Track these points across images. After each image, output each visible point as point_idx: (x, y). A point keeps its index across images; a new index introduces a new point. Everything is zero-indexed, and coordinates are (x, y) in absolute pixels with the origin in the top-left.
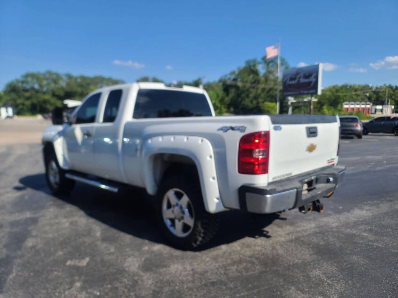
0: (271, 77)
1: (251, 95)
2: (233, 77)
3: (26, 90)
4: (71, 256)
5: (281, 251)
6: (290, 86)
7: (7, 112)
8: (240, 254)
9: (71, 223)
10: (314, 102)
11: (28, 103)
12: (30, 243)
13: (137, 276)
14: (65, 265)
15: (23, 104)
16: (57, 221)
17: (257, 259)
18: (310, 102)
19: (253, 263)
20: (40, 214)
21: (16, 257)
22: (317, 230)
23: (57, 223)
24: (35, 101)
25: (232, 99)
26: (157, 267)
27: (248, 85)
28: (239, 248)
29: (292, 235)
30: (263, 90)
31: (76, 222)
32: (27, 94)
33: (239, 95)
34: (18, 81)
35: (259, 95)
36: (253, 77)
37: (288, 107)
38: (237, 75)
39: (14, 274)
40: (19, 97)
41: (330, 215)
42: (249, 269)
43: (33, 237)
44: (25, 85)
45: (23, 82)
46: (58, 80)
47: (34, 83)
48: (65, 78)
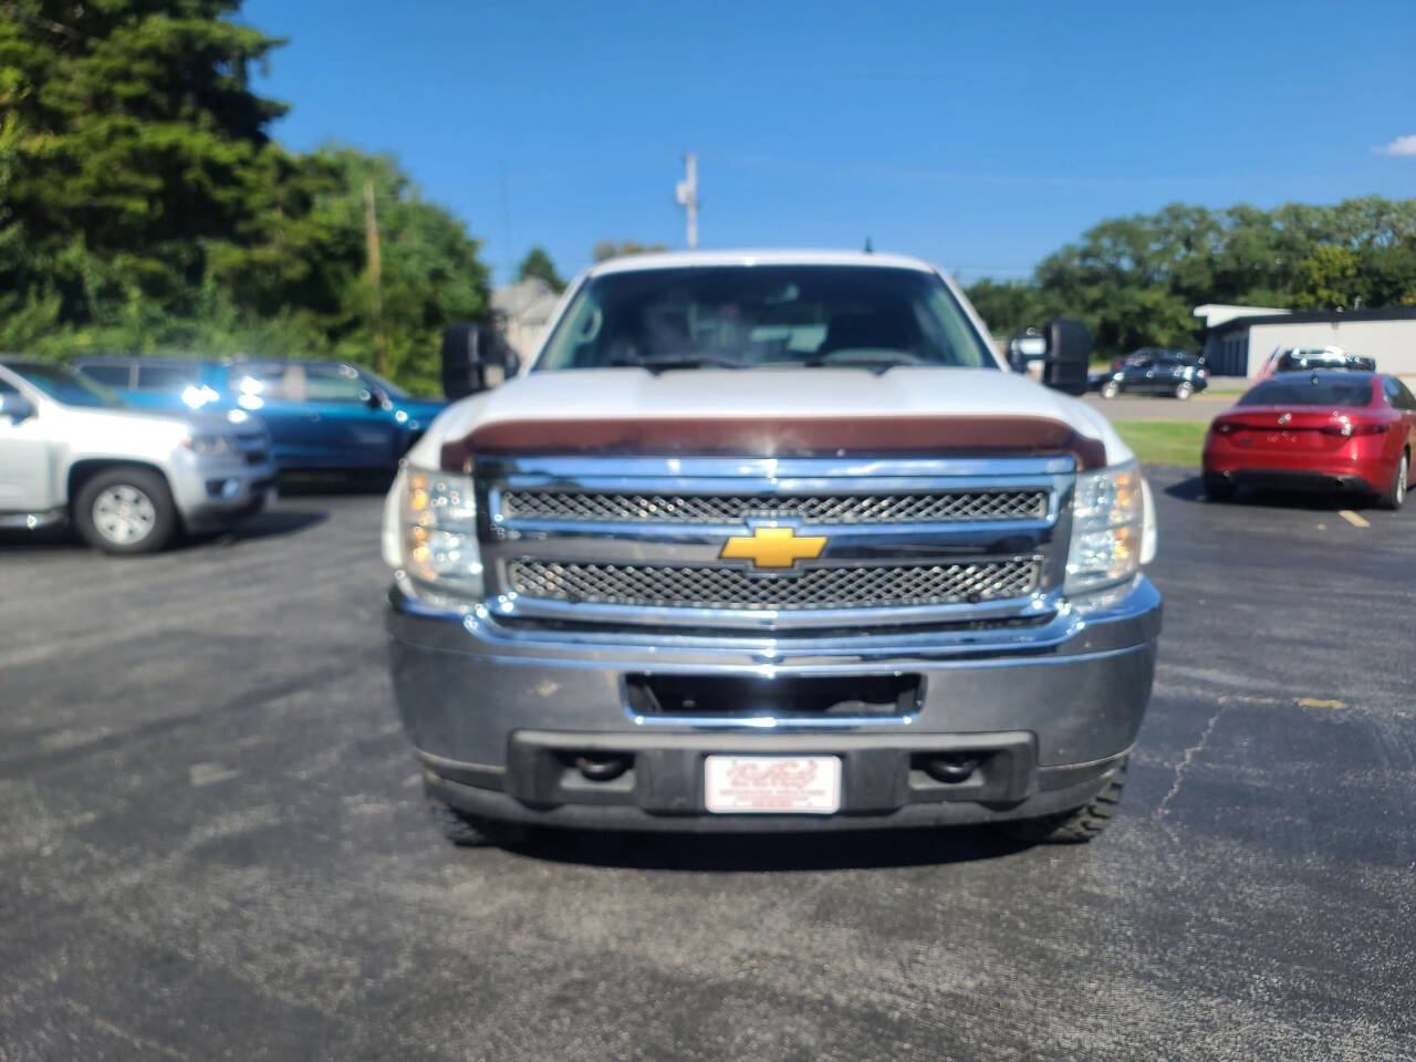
3: (1092, 279)
11: (1094, 320)
24: (1113, 314)
32: (1094, 293)
34: (1070, 251)
40: (1070, 303)
44: (1090, 262)
45: (1085, 255)
46: (1200, 234)
47: (1119, 255)
48: (1227, 224)
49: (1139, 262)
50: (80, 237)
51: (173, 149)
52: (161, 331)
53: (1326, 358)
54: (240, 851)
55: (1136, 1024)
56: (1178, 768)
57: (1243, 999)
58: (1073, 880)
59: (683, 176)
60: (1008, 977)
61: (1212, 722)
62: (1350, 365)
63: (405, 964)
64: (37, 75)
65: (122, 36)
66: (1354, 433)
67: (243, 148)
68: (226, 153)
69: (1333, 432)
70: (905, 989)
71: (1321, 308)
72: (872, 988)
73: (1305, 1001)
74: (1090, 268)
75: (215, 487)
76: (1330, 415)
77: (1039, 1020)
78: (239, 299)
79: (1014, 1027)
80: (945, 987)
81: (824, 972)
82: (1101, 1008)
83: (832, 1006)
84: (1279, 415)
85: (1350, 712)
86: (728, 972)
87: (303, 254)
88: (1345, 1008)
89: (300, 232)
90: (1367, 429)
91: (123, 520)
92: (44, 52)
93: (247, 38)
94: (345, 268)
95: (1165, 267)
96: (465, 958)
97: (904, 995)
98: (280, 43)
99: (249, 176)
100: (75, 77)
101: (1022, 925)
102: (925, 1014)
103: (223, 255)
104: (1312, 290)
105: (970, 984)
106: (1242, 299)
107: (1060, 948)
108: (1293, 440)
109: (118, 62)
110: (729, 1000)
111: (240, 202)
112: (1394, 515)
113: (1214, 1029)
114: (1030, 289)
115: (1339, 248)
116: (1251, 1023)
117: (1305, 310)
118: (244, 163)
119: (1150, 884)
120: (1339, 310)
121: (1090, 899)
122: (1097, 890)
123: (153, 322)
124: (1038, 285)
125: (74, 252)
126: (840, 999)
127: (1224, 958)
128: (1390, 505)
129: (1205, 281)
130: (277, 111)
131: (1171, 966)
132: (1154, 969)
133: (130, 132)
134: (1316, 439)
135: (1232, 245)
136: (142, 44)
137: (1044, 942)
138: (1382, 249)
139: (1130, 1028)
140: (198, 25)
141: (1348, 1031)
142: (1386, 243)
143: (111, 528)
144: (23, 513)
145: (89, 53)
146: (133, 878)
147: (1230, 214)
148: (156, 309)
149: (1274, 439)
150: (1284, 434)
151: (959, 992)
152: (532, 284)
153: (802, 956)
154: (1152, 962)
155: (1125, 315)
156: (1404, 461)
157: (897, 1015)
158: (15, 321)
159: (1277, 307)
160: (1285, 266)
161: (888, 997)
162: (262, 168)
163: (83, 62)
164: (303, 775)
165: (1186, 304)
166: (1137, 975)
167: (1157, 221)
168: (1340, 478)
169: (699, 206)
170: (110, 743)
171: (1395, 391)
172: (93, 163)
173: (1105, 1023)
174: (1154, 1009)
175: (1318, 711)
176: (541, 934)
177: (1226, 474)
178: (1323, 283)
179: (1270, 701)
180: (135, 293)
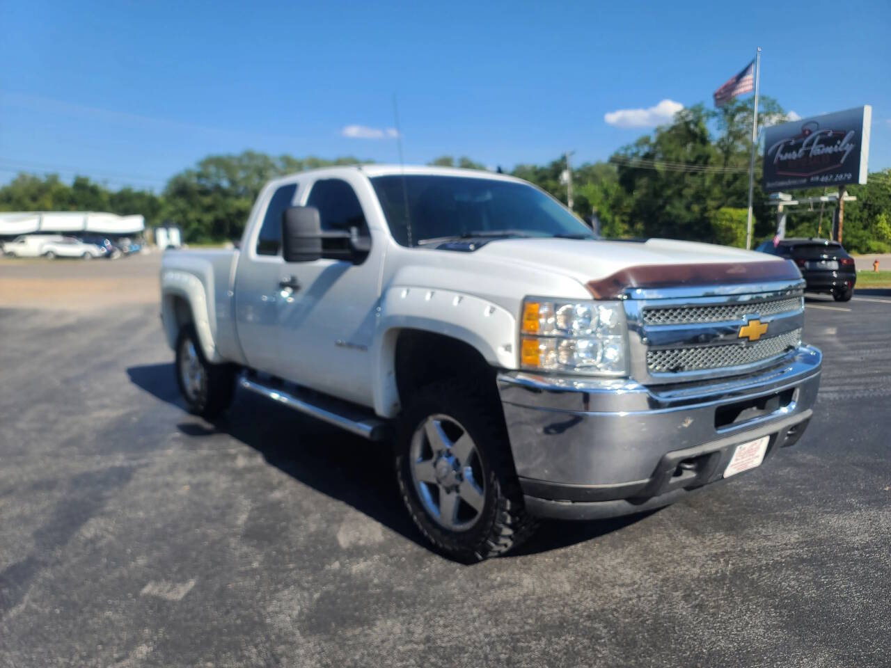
0: (740, 147)
1: (688, 192)
2: (645, 149)
3: (205, 192)
4: (161, 572)
5: (682, 609)
6: (784, 165)
7: (168, 236)
8: (565, 605)
9: (196, 487)
10: (848, 204)
11: (208, 218)
12: (90, 530)
13: (285, 643)
14: (136, 596)
15: (199, 221)
16: (169, 479)
17: (608, 624)
18: (834, 204)
19: (595, 638)
20: (143, 461)
21: (45, 564)
22: (804, 553)
23: (167, 485)
24: (220, 214)
25: (639, 202)
26: (343, 622)
27: (682, 168)
28: (567, 587)
29: (727, 562)
30: (718, 178)
31: (207, 484)
32: (207, 201)
33: (657, 194)
35: (708, 191)
36: (694, 149)
37: (776, 218)
38: (655, 146)
39: (22, 607)
41: (851, 508)
42: (578, 653)
43: (103, 514)
44: (204, 182)
45: (200, 176)
49: (233, 183)
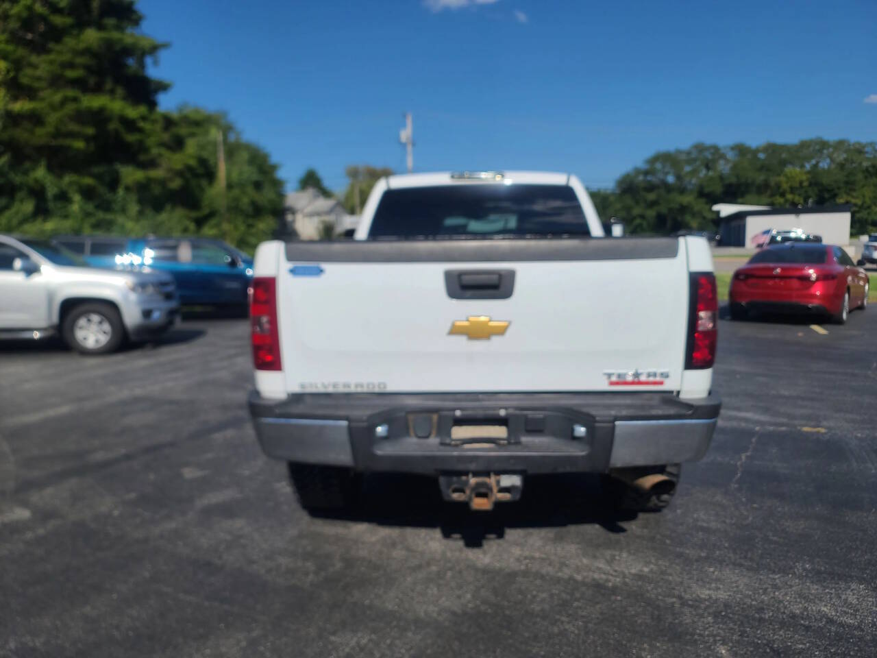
34: (638, 171)
40: (637, 203)
46: (714, 161)
47: (667, 173)
48: (730, 155)
50: (43, 163)
51: (101, 110)
52: (93, 220)
53: (793, 235)
54: (227, 510)
55: (737, 587)
56: (739, 463)
57: (792, 574)
58: (691, 521)
59: (404, 126)
60: (666, 566)
61: (754, 440)
62: (807, 240)
63: (339, 565)
64: (17, 65)
65: (70, 42)
66: (818, 279)
67: (142, 109)
68: (132, 112)
69: (806, 278)
70: (611, 572)
71: (787, 206)
72: (594, 572)
73: (825, 575)
74: (649, 181)
75: (147, 314)
76: (802, 269)
77: (686, 585)
78: (140, 201)
79: (674, 589)
80: (633, 571)
81: (566, 566)
82: (718, 580)
83: (575, 581)
84: (774, 269)
85: (830, 434)
86: (514, 565)
87: (180, 174)
88: (847, 578)
89: (177, 161)
90: (825, 277)
91: (92, 334)
92: (21, 52)
93: (145, 43)
94: (204, 182)
95: (694, 181)
96: (370, 561)
97: (612, 575)
98: (165, 46)
99: (146, 126)
100: (41, 66)
101: (668, 542)
102: (626, 584)
103: (130, 175)
104: (783, 195)
105: (646, 570)
106: (740, 200)
107: (691, 552)
108: (782, 284)
109: (66, 57)
110: (519, 579)
111: (141, 143)
112: (841, 327)
113: (779, 589)
114: (613, 194)
115: (798, 170)
116: (798, 585)
117: (778, 207)
118: (144, 118)
119: (733, 522)
120: (800, 207)
121: (702, 529)
122: (705, 525)
123: (88, 215)
124: (618, 191)
125: (40, 172)
126: (579, 578)
127: (779, 556)
128: (839, 321)
129: (718, 189)
130: (163, 87)
131: (751, 560)
132: (742, 561)
133: (75, 100)
134: (795, 283)
135: (734, 167)
136: (82, 46)
137: (681, 550)
138: (823, 169)
139: (735, 589)
140: (115, 35)
141: (849, 588)
142: (826, 167)
143: (85, 339)
144: (31, 330)
145: (48, 52)
146: (172, 525)
147: (733, 148)
148: (90, 207)
149: (771, 283)
150: (777, 280)
151: (641, 573)
152: (311, 192)
153: (553, 557)
154: (740, 558)
155: (670, 210)
156: (847, 296)
157: (610, 584)
158: (8, 214)
159: (761, 205)
160: (766, 181)
161: (604, 576)
162: (154, 122)
163: (44, 57)
164: (247, 473)
165: (707, 203)
166: (734, 564)
167: (689, 153)
168: (810, 306)
169: (414, 145)
170: (128, 457)
171: (839, 254)
172: (52, 119)
173: (721, 586)
174: (746, 580)
175: (812, 434)
176: (408, 549)
177: (743, 303)
178: (788, 190)
179: (783, 429)
180: (77, 198)
